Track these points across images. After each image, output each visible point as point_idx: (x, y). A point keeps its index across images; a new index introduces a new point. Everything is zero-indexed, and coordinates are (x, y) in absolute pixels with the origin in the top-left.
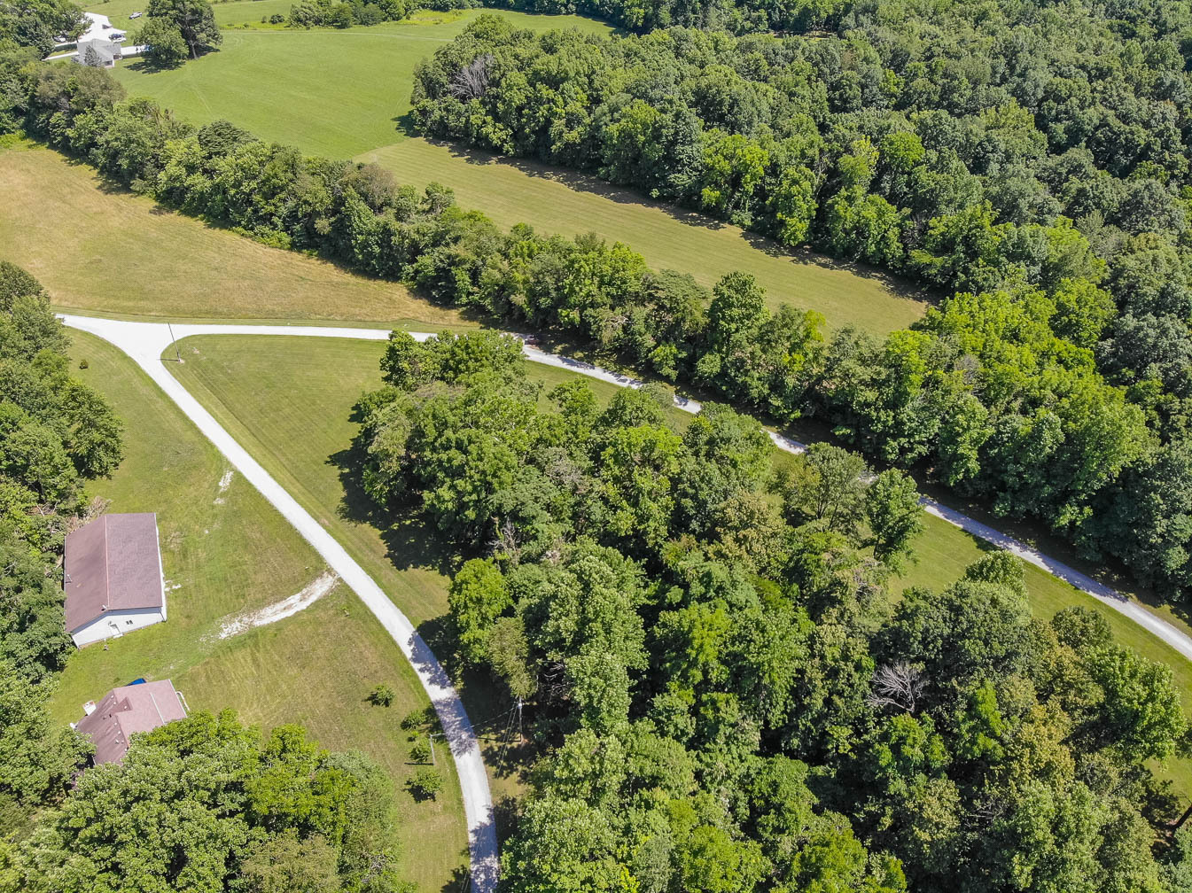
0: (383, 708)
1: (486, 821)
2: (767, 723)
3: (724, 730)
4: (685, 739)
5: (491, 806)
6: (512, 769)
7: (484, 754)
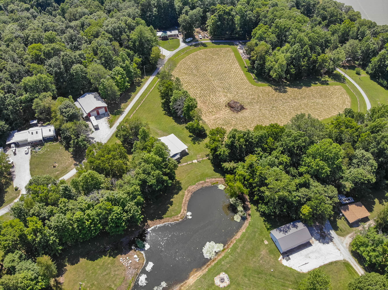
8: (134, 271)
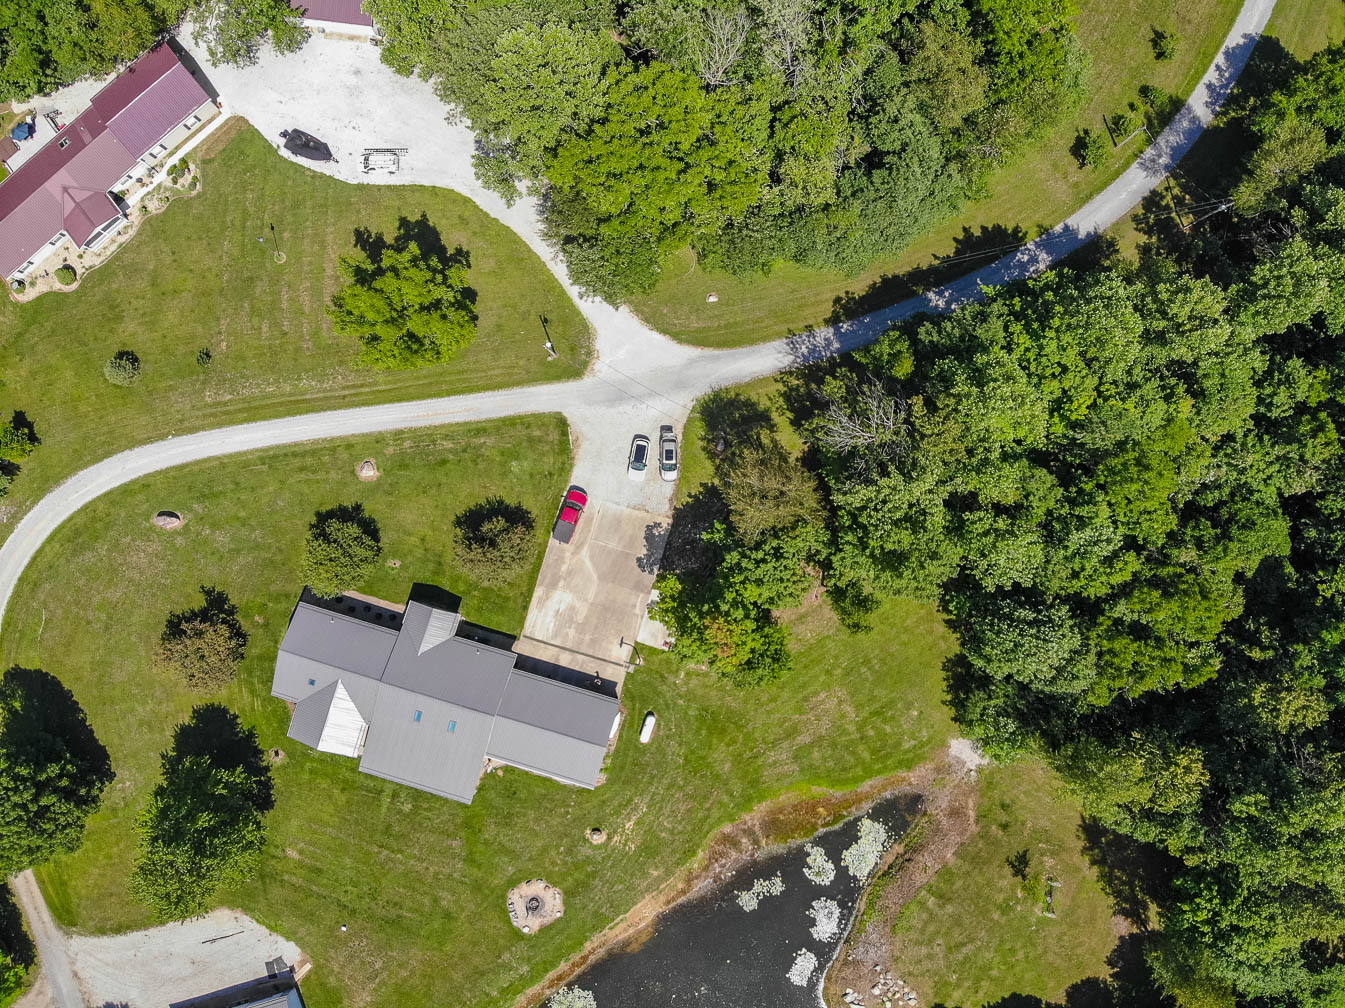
0: (1152, 55)
1: (1082, 235)
2: (1322, 496)
3: (1293, 451)
4: (1262, 409)
5: (1100, 231)
6: (1149, 232)
7: (1154, 193)
8: (858, 953)
